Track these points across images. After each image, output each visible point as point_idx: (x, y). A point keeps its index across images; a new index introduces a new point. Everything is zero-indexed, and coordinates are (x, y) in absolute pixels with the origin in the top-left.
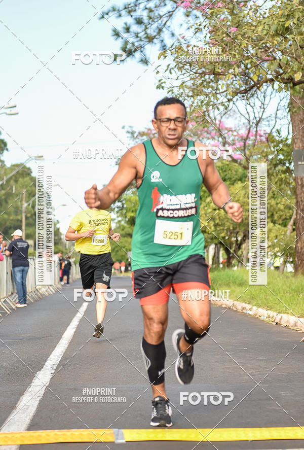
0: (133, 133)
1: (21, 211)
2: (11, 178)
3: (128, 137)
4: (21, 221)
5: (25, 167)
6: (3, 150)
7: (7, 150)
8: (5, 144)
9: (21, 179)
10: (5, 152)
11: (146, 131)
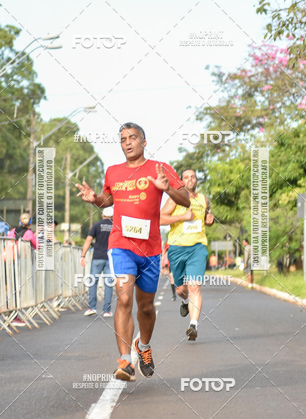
0: (220, 76)
1: (64, 183)
2: (50, 138)
3: (213, 81)
4: (64, 198)
5: (69, 122)
6: (39, 98)
7: (45, 98)
8: (43, 91)
9: (63, 140)
10: (42, 101)
11: (239, 73)
